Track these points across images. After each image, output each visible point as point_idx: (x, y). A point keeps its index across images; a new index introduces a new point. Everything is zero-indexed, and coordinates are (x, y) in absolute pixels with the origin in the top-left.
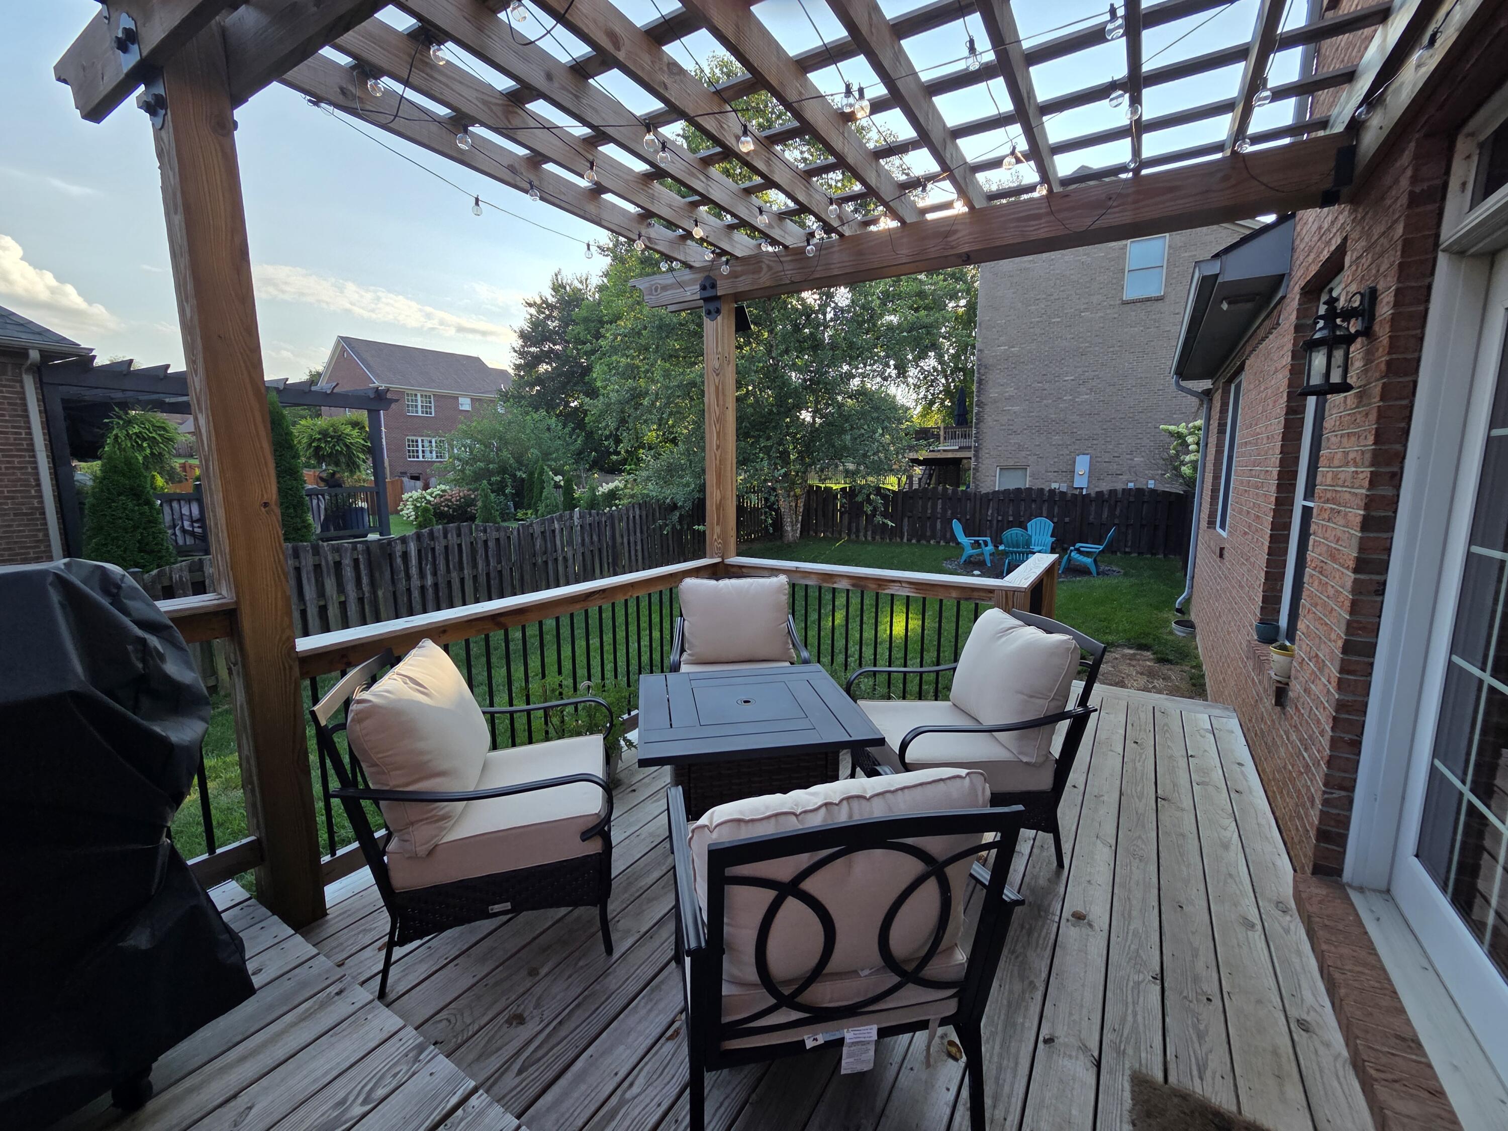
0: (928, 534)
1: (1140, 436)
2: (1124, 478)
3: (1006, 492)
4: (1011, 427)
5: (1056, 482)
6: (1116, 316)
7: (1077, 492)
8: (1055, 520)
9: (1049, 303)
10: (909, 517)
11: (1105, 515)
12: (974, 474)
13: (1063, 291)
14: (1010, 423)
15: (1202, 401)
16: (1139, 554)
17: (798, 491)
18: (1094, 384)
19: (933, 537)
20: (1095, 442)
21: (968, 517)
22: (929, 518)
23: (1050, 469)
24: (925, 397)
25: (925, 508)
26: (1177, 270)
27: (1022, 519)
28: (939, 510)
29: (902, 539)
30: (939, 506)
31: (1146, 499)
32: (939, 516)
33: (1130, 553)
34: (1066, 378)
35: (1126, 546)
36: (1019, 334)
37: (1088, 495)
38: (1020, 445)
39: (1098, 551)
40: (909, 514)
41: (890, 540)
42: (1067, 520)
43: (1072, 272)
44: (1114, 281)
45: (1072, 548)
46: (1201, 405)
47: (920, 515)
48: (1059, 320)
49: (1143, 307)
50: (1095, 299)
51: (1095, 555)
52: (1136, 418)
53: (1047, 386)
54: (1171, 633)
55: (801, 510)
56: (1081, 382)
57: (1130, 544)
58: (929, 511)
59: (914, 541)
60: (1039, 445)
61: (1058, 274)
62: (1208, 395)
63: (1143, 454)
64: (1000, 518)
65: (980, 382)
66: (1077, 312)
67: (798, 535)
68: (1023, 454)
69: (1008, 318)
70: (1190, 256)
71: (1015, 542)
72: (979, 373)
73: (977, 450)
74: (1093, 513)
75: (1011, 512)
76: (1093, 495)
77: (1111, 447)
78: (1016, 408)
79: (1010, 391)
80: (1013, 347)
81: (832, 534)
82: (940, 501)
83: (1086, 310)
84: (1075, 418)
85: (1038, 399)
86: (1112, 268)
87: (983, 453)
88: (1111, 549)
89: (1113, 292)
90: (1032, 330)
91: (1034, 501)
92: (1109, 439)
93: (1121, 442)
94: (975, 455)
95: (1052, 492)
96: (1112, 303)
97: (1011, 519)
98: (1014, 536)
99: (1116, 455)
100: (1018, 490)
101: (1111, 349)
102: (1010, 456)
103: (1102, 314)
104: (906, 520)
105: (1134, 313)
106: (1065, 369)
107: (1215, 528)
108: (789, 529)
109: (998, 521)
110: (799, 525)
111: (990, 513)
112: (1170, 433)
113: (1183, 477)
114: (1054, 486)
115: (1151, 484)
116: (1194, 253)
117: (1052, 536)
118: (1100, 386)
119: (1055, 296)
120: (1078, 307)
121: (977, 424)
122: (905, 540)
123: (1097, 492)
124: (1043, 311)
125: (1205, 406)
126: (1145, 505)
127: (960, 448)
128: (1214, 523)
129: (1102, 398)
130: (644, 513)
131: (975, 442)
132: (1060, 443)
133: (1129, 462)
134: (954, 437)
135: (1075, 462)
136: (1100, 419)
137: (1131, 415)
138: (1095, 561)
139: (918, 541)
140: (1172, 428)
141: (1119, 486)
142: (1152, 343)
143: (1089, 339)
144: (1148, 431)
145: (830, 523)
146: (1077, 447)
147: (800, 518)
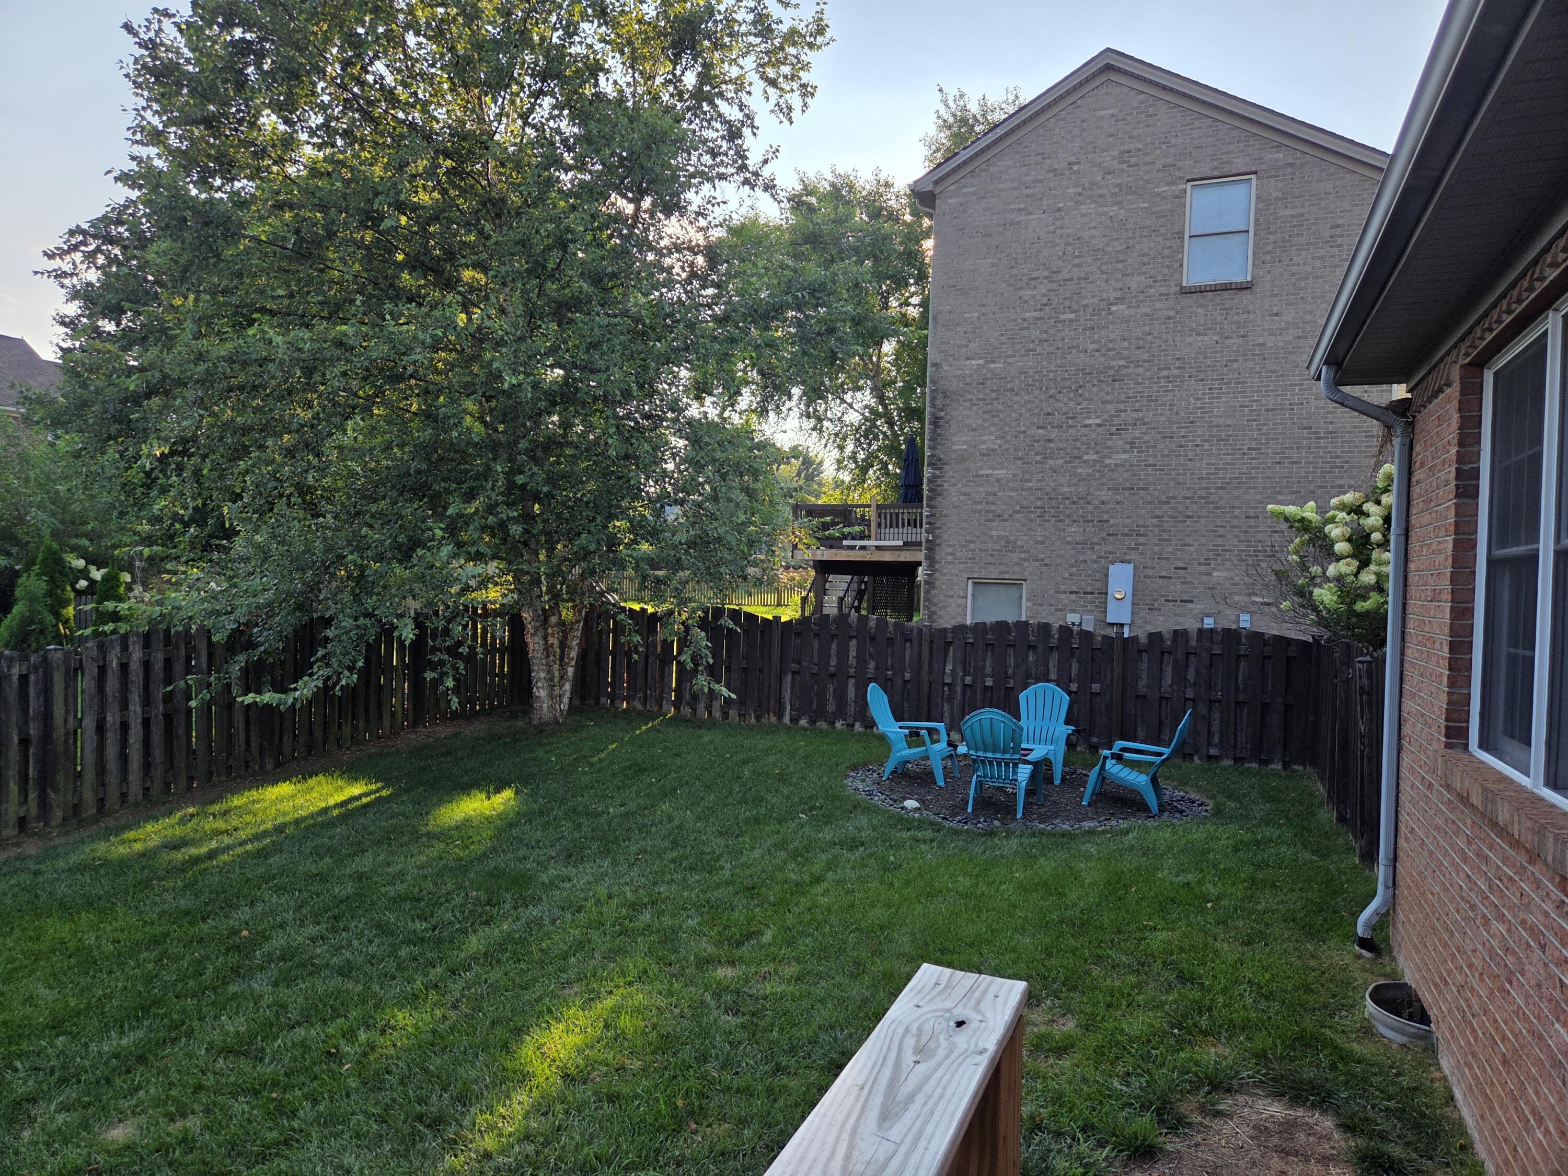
0: (831, 707)
1: (1221, 531)
2: (1196, 607)
3: (979, 628)
4: (993, 507)
5: (1074, 611)
6: (1171, 313)
7: (1112, 632)
8: (1074, 687)
9: (1055, 286)
10: (794, 673)
11: (1168, 679)
12: (927, 592)
13: (1079, 266)
14: (991, 498)
15: (1388, 427)
16: (1236, 760)
17: (567, 613)
18: (1137, 433)
19: (841, 713)
20: (1141, 540)
21: (908, 676)
22: (832, 676)
23: (1063, 588)
24: (853, 457)
25: (825, 654)
26: (1272, 237)
27: (1011, 685)
28: (852, 661)
29: (780, 716)
30: (853, 653)
31: (1243, 650)
32: (852, 671)
33: (1217, 758)
34: (1088, 422)
35: (1209, 744)
36: (1004, 339)
37: (1134, 639)
38: (1008, 542)
39: (1158, 759)
40: (795, 666)
41: (758, 718)
42: (1096, 687)
43: (1094, 233)
44: (1167, 252)
45: (1106, 752)
46: (1387, 439)
47: (815, 669)
48: (1072, 316)
49: (1218, 300)
50: (1134, 283)
51: (1152, 771)
52: (1212, 498)
53: (1054, 434)
54: (1367, 1031)
55: (574, 654)
56: (1114, 429)
57: (1216, 739)
58: (833, 663)
59: (803, 722)
60: (1042, 543)
61: (1068, 236)
62: (1404, 415)
63: (1228, 564)
64: (968, 680)
65: (936, 421)
66: (1103, 305)
67: (565, 706)
68: (1015, 557)
69: (984, 310)
70: (1293, 216)
71: (988, 739)
72: (933, 406)
73: (932, 547)
74: (1144, 676)
75: (989, 670)
76: (1143, 639)
77: (1170, 549)
78: (1001, 473)
79: (990, 441)
80: (993, 362)
81: (644, 704)
82: (854, 642)
83: (1119, 300)
84: (1104, 494)
85: (1038, 458)
86: (1163, 230)
87: (942, 554)
88: (1183, 753)
89: (1165, 271)
90: (1025, 333)
91: (1032, 647)
92: (1165, 536)
93: (1188, 541)
94: (928, 557)
95: (1066, 630)
96: (1163, 290)
97: (989, 682)
98: (986, 724)
99: (1180, 564)
100: (1002, 625)
101: (1165, 373)
102: (991, 560)
103: (1148, 310)
104: (789, 678)
105: (1201, 311)
106: (1085, 404)
107: (1466, 747)
108: (542, 693)
109: (965, 686)
110: (568, 686)
111: (949, 667)
112: (1286, 519)
113: (1315, 609)
114: (1072, 618)
115: (1245, 622)
116: (1299, 211)
117: (1067, 722)
118: (1147, 438)
119: (1065, 274)
120: (1104, 296)
121: (930, 499)
122: (786, 720)
123: (1151, 635)
124: (1045, 300)
125: (1397, 441)
126: (1243, 663)
127: (906, 544)
128: (1463, 733)
129: (1151, 461)
130: (158, 658)
131: (928, 532)
132: (1080, 538)
133: (1204, 578)
134: (894, 523)
135: (1107, 576)
136: (1149, 499)
137: (1203, 493)
138: (1154, 780)
139: (813, 722)
140: (1291, 510)
141: (1191, 625)
142: (1235, 365)
143: (1126, 353)
144: (1236, 522)
145: (640, 680)
146: (1110, 548)
147: (570, 671)
